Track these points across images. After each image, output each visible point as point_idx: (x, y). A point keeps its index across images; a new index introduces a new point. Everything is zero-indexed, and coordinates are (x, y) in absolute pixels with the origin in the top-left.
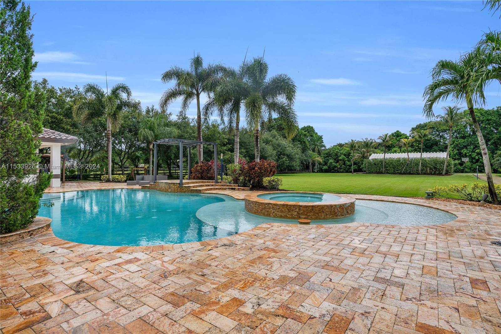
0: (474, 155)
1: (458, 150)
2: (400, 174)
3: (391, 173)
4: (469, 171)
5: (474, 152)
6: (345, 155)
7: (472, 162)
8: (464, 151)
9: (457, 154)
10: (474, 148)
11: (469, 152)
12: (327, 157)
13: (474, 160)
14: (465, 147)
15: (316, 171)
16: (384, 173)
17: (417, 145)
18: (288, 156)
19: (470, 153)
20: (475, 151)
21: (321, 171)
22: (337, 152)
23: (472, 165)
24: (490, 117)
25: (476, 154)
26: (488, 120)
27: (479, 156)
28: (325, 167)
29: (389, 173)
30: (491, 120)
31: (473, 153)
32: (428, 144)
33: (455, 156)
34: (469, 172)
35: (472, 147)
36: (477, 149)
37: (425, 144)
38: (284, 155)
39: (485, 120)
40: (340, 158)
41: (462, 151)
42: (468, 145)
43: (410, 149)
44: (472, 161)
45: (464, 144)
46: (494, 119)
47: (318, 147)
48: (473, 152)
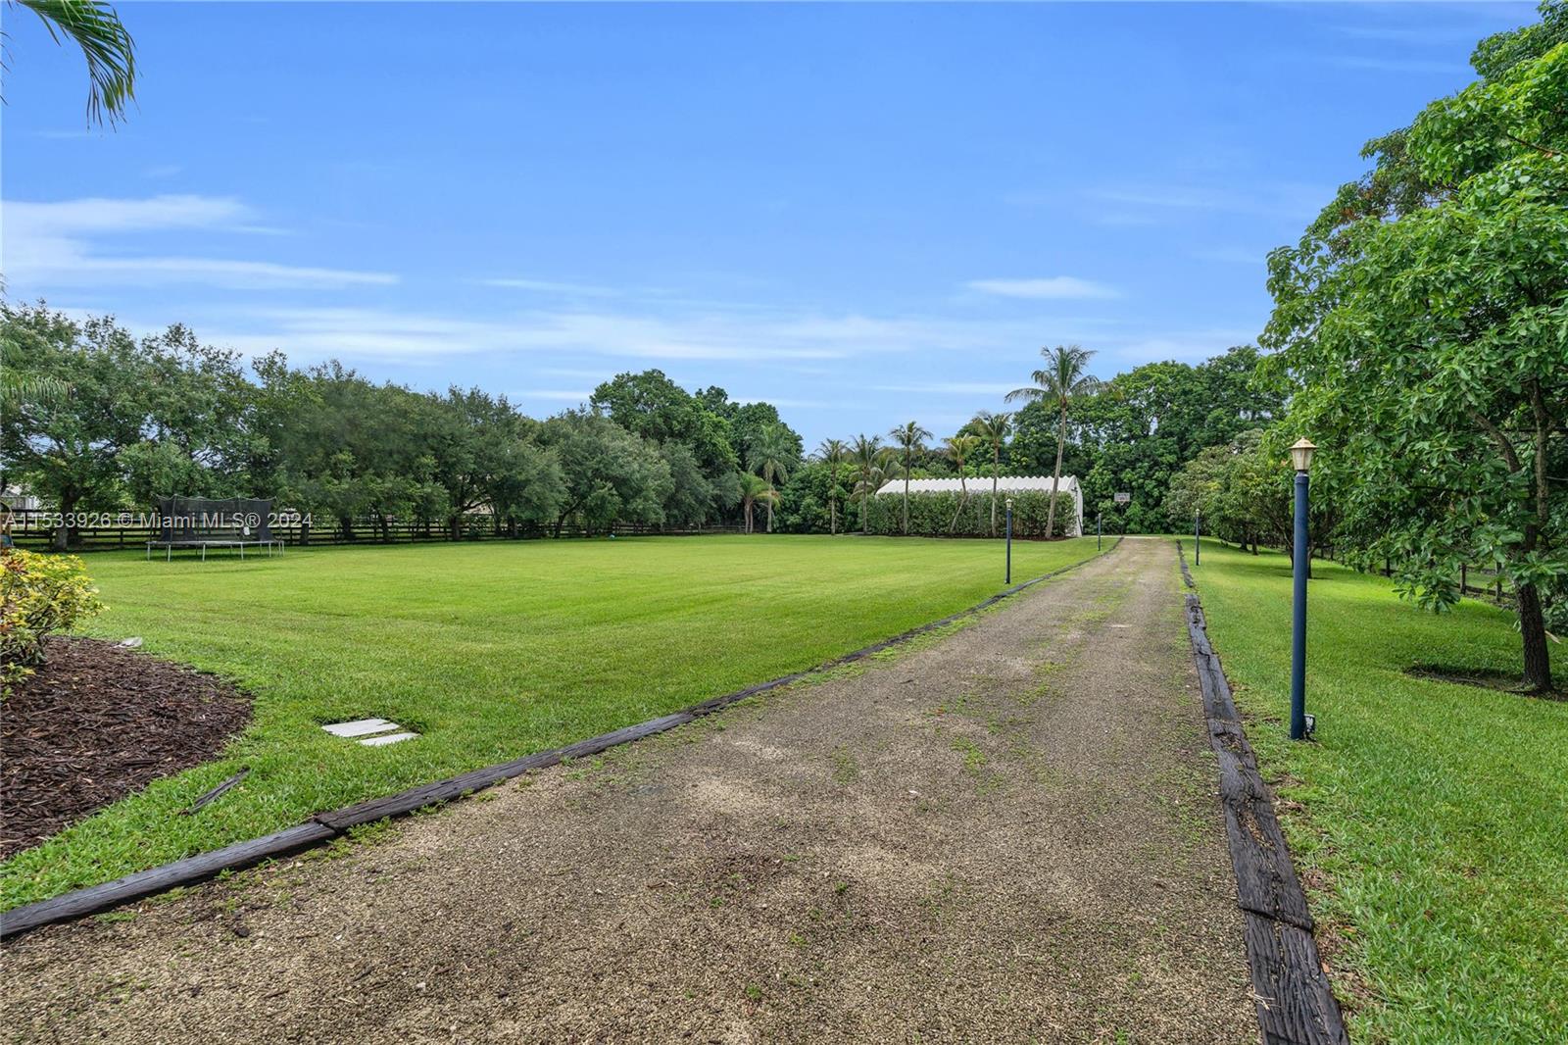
0: (1150, 485)
1: (1115, 473)
2: (948, 535)
3: (925, 535)
4: (1138, 528)
5: (1151, 477)
6: (844, 485)
7: (1145, 504)
8: (1127, 475)
9: (1110, 481)
10: (1151, 468)
11: (1139, 478)
12: (802, 489)
13: (1150, 501)
14: (1132, 464)
15: (769, 530)
16: (908, 535)
17: (1019, 457)
18: (620, 483)
19: (1141, 481)
20: (1154, 474)
21: (785, 529)
22: (824, 475)
23: (1145, 513)
24: (1188, 386)
25: (1154, 483)
26: (1185, 393)
27: (1162, 488)
28: (793, 519)
29: (921, 535)
30: (1191, 391)
31: (1147, 482)
32: (1044, 457)
33: (1106, 489)
34: (1139, 533)
35: (1146, 464)
36: (1157, 470)
37: (1038, 455)
38: (608, 478)
39: (1179, 394)
40: (832, 492)
41: (1123, 476)
42: (1138, 460)
43: (1001, 467)
44: (1147, 501)
45: (1128, 458)
46: (1199, 389)
47: (772, 462)
48: (1148, 477)
